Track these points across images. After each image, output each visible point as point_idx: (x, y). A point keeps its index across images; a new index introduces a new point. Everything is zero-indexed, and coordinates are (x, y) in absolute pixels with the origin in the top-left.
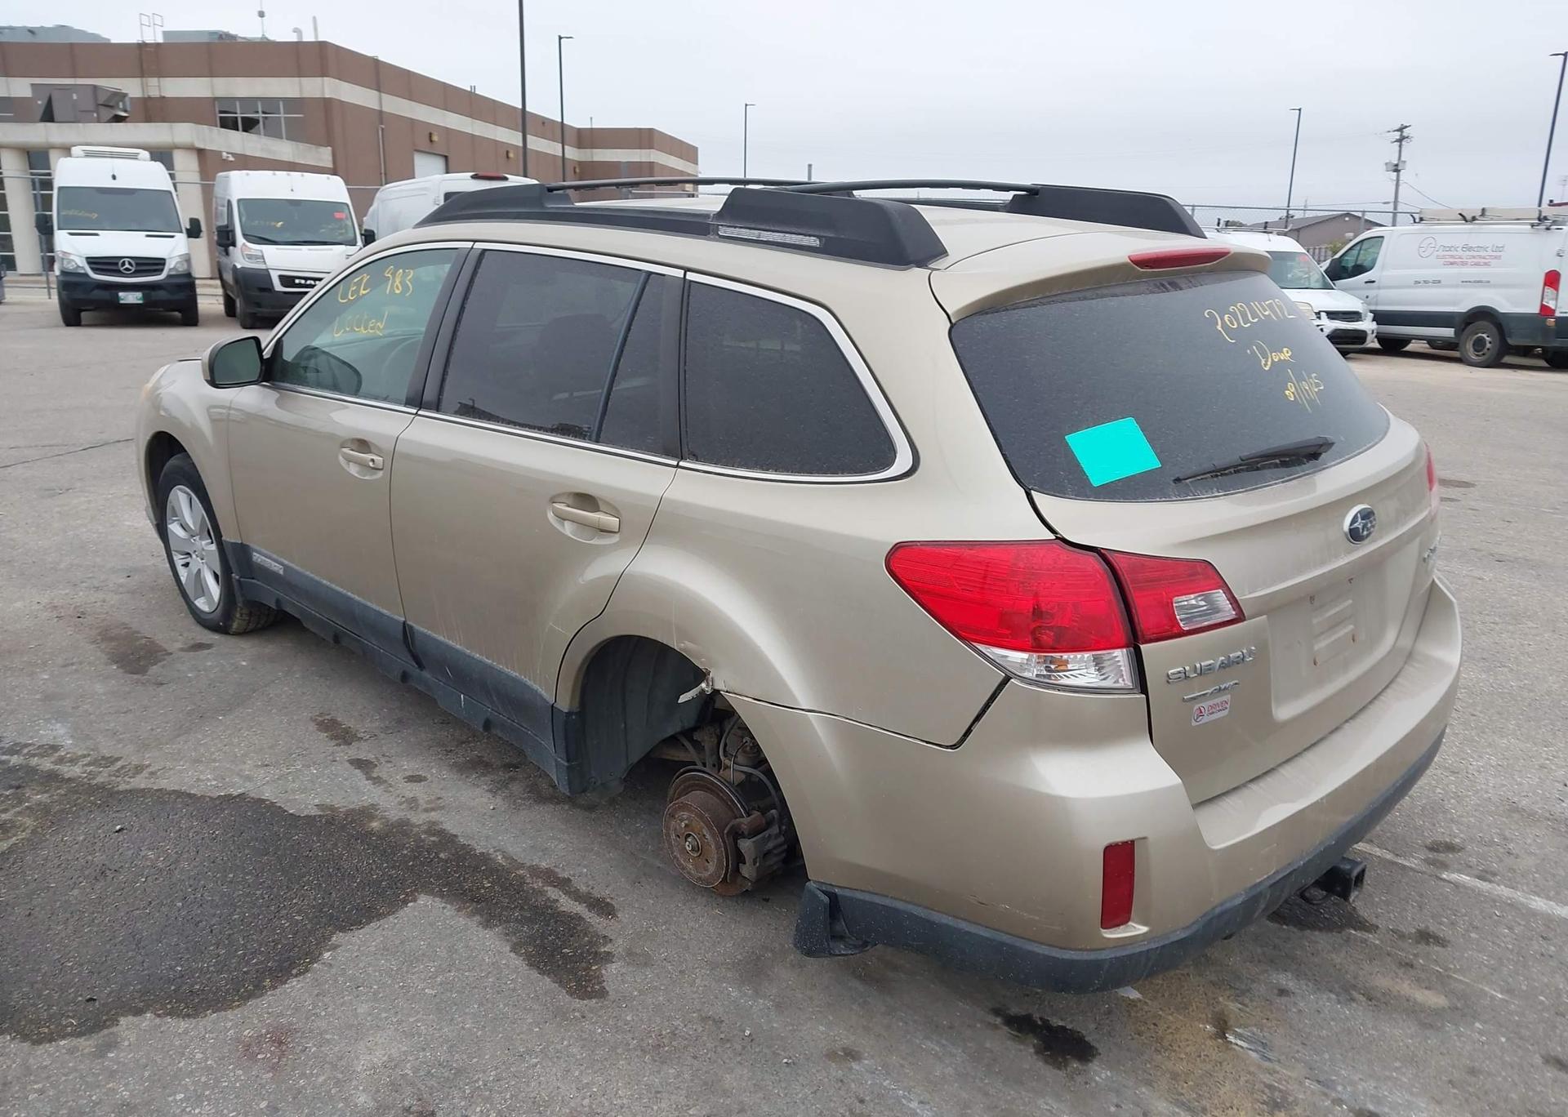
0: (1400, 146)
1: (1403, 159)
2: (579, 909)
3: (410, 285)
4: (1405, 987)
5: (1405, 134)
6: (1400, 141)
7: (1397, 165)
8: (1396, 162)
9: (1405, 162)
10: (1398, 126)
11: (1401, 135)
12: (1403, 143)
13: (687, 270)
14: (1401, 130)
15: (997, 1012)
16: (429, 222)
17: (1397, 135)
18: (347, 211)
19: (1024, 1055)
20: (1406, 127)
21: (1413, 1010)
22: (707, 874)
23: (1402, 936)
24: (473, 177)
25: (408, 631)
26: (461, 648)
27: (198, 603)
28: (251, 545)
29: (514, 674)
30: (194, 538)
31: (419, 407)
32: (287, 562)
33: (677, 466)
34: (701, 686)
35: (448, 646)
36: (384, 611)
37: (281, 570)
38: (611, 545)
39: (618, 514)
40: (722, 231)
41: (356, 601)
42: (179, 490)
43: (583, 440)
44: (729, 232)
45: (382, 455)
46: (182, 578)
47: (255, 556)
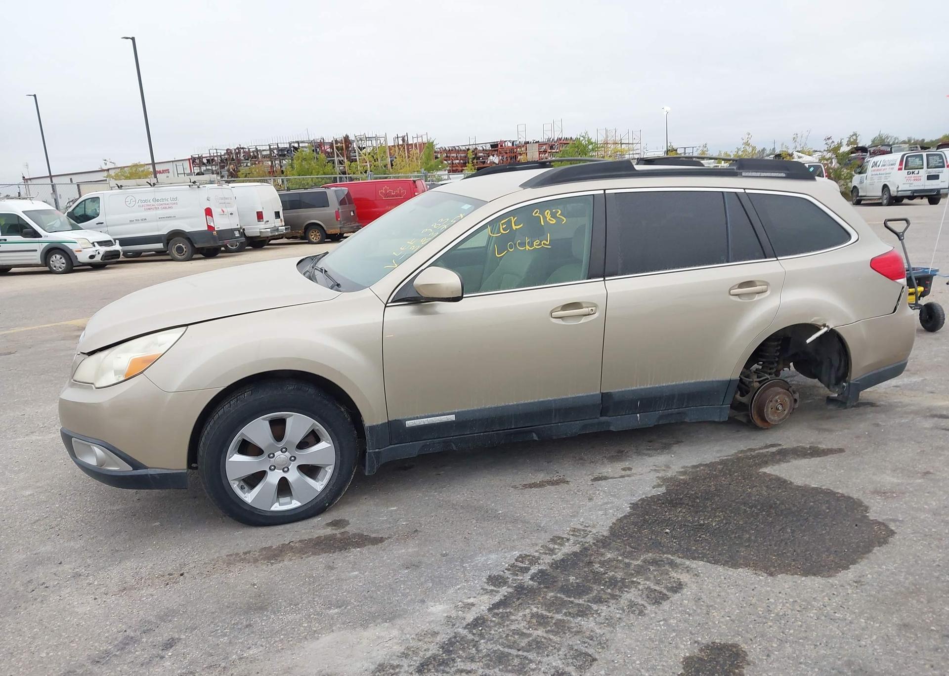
3: (563, 218)
13: (744, 189)
16: (547, 184)
25: (605, 396)
26: (651, 386)
27: (276, 507)
28: (400, 418)
29: (693, 381)
30: (271, 456)
31: (604, 277)
32: (457, 411)
33: (777, 260)
34: (824, 330)
35: (642, 389)
36: (580, 395)
37: (452, 418)
38: (768, 296)
39: (767, 284)
40: (744, 174)
41: (551, 401)
42: (263, 419)
43: (723, 263)
44: (747, 174)
45: (596, 306)
46: (245, 499)
47: (409, 424)
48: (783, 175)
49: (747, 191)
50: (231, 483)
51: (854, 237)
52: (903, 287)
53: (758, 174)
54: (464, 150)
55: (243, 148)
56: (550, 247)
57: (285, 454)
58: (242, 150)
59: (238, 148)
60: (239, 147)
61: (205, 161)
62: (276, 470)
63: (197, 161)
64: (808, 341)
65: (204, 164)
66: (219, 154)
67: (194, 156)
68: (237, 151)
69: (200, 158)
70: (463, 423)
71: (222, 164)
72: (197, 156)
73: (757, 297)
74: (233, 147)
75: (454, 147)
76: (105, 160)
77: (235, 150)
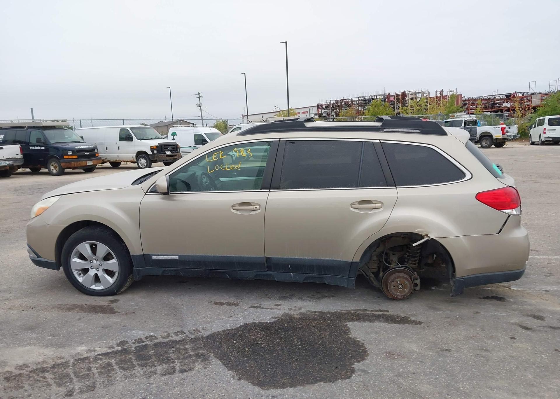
0: (199, 99)
1: (201, 103)
2: (380, 313)
5: (200, 95)
6: (199, 97)
7: (200, 105)
8: (199, 104)
9: (202, 104)
10: (198, 93)
11: (199, 95)
12: (200, 98)
14: (199, 94)
15: (480, 298)
17: (198, 96)
20: (200, 93)
22: (405, 293)
25: (268, 259)
26: (298, 258)
27: (94, 287)
28: (150, 253)
29: (326, 259)
30: (91, 262)
31: (269, 189)
32: (180, 254)
33: (396, 188)
34: (426, 239)
35: (291, 259)
36: (252, 256)
37: (177, 258)
38: (380, 211)
39: (382, 203)
41: (234, 257)
42: (86, 243)
43: (353, 187)
44: (387, 130)
45: (259, 205)
46: (79, 280)
47: (154, 257)
48: (418, 131)
49: (381, 141)
50: (73, 271)
51: (468, 176)
52: (509, 216)
53: (397, 130)
54: (486, 99)
55: (345, 100)
57: (97, 262)
58: (344, 101)
59: (342, 100)
60: (343, 98)
61: (324, 107)
62: (93, 269)
63: (320, 107)
64: (414, 245)
65: (323, 108)
66: (332, 103)
67: (319, 104)
68: (341, 101)
69: (322, 105)
70: (183, 262)
71: (333, 109)
72: (320, 104)
73: (373, 211)
74: (339, 99)
75: (479, 97)
76: (275, 107)
77: (340, 100)
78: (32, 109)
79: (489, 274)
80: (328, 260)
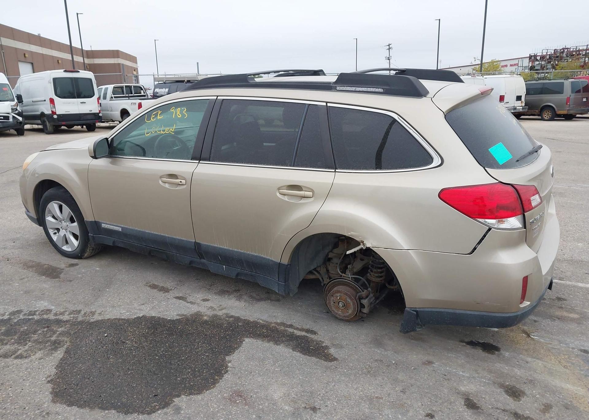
0: (389, 51)
1: (390, 55)
2: (303, 333)
3: (186, 114)
4: (565, 314)
5: (390, 47)
6: (389, 49)
7: (389, 58)
8: (388, 57)
9: (391, 56)
10: (388, 44)
11: (389, 47)
12: (390, 50)
13: (327, 103)
14: (389, 45)
15: (462, 341)
17: (388, 47)
18: (8, 86)
19: (479, 352)
20: (390, 44)
21: (573, 320)
22: (348, 314)
23: (553, 300)
24: (64, 71)
25: (198, 245)
26: (227, 248)
27: (65, 248)
28: (100, 221)
29: (256, 254)
30: (61, 222)
31: (199, 160)
32: (123, 226)
33: (335, 172)
34: (361, 246)
35: (220, 248)
36: (183, 239)
38: (310, 202)
39: (312, 191)
40: (338, 88)
43: (287, 166)
44: (342, 88)
45: (184, 179)
46: (54, 239)
47: (103, 225)
48: (381, 90)
49: (329, 105)
52: (490, 229)
53: (353, 89)
55: (567, 49)
56: (173, 133)
57: (65, 223)
58: (566, 50)
59: (563, 49)
60: (564, 47)
61: (538, 58)
62: (63, 230)
63: (533, 58)
64: (348, 252)
65: (537, 60)
66: (549, 53)
67: (532, 54)
68: (562, 51)
69: (535, 56)
71: (549, 60)
72: (533, 54)
74: (559, 47)
76: (475, 58)
77: (561, 50)
78: (198, 63)
79: (458, 311)
80: (256, 256)
